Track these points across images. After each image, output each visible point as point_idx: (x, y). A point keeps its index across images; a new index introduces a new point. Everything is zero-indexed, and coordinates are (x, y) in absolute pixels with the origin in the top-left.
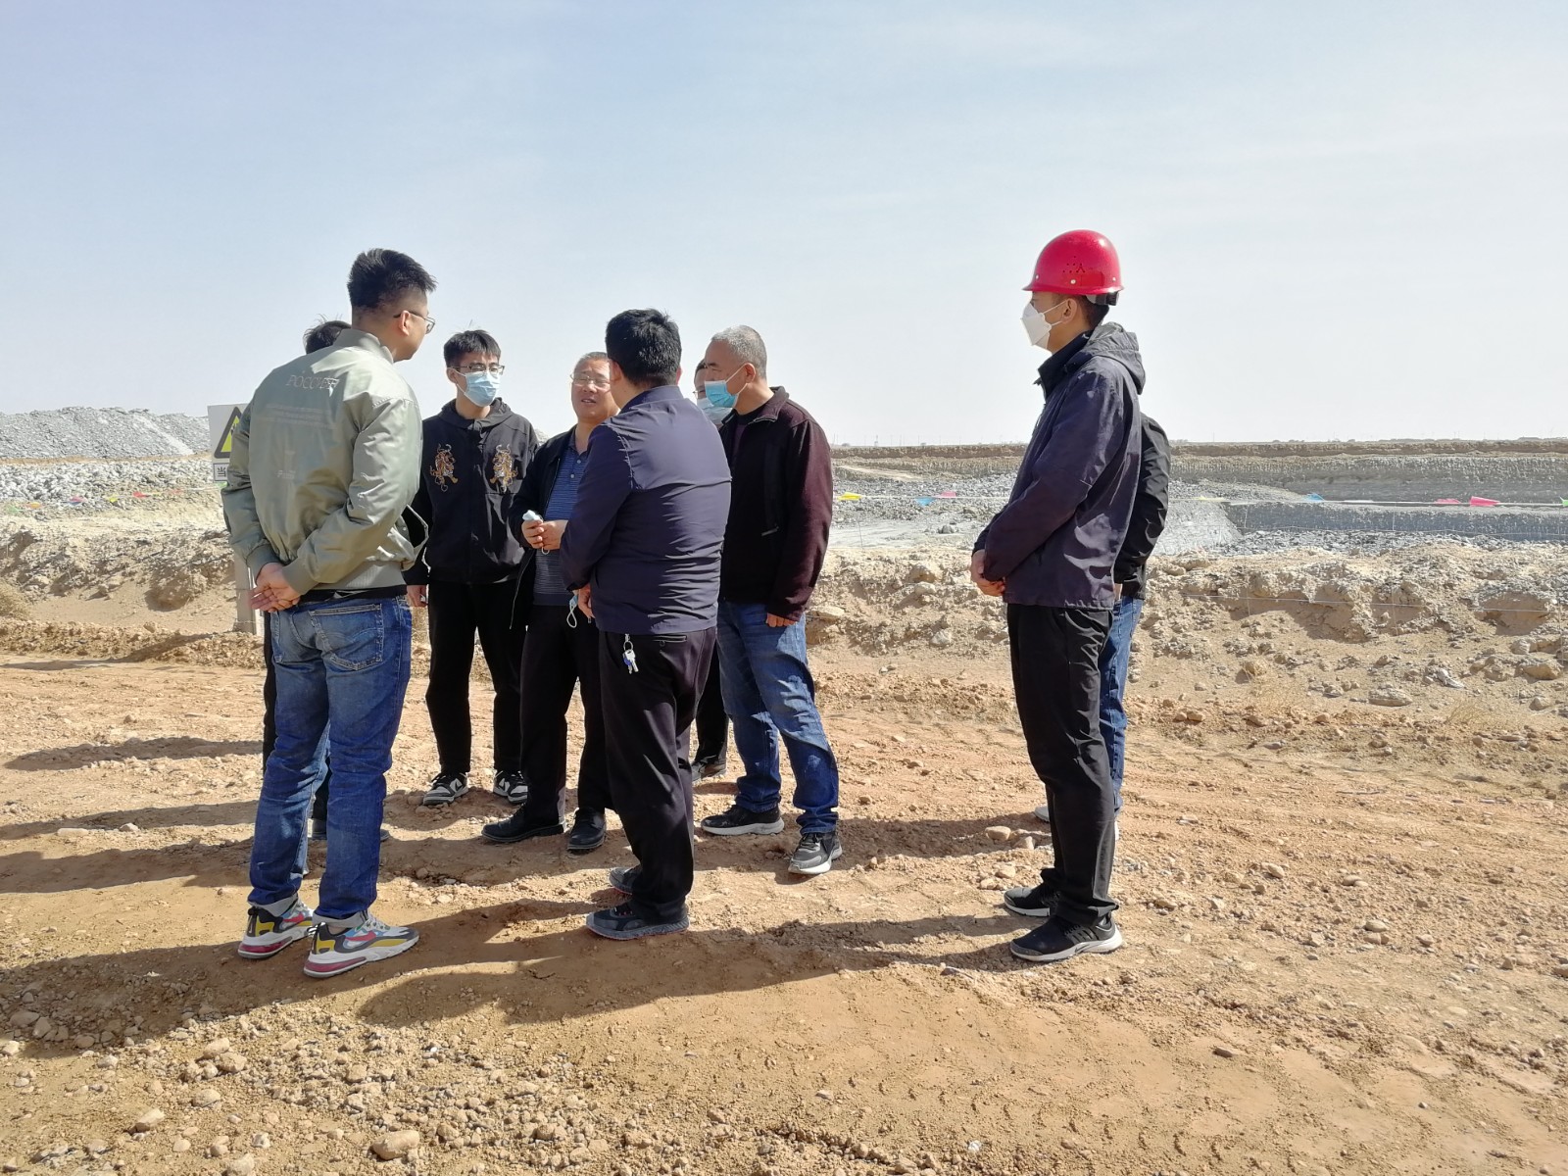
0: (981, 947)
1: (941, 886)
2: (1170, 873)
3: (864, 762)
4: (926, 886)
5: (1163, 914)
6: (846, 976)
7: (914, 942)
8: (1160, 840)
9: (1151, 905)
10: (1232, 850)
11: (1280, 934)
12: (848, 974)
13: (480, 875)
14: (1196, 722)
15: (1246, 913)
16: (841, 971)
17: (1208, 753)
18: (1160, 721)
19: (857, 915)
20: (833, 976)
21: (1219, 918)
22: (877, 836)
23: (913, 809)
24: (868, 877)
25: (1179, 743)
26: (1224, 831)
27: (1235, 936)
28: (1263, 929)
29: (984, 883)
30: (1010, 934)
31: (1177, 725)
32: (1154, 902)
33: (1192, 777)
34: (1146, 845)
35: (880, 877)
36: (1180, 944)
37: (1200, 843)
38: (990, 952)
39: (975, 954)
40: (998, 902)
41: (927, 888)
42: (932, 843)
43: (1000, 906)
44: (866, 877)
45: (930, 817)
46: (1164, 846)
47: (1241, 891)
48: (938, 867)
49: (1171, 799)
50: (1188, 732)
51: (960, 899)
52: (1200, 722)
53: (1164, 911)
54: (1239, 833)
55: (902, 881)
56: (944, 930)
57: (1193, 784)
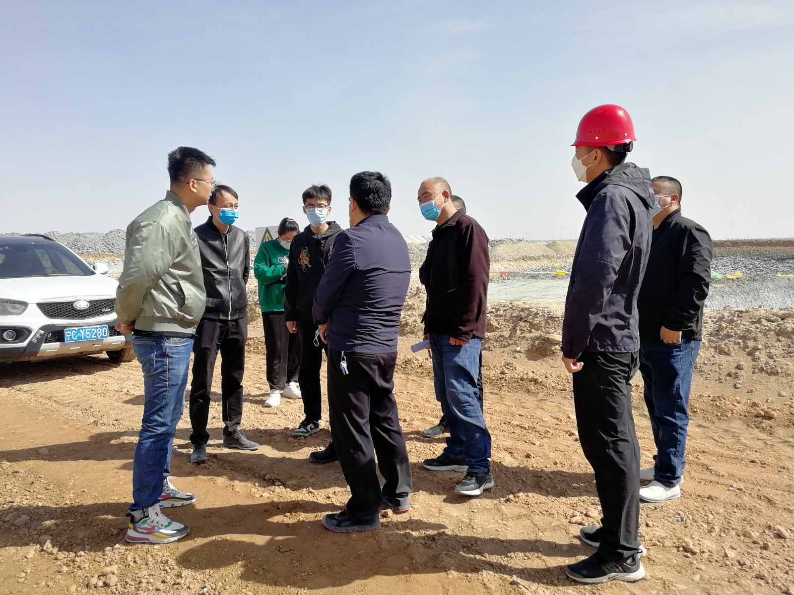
0: (549, 565)
1: (546, 518)
2: (706, 526)
3: (543, 430)
4: (537, 517)
5: (687, 557)
6: (450, 576)
7: (507, 556)
8: (710, 501)
9: (681, 549)
10: (759, 513)
11: (768, 583)
12: (453, 574)
13: (294, 482)
14: (770, 418)
15: (748, 563)
16: (449, 572)
17: (774, 440)
18: (745, 416)
19: (483, 532)
20: (443, 574)
21: (726, 565)
22: (524, 479)
23: (555, 464)
24: (504, 508)
25: (756, 431)
26: (760, 498)
27: (732, 580)
28: (757, 577)
29: (574, 520)
30: (573, 558)
31: (756, 419)
32: (684, 547)
33: (754, 456)
34: (699, 503)
35: (512, 507)
36: (690, 581)
37: (737, 506)
38: (553, 570)
39: (544, 570)
40: (576, 534)
41: (537, 519)
42: (556, 487)
43: (576, 537)
44: (503, 507)
45: (565, 469)
46: (711, 505)
47: (752, 545)
48: (551, 504)
49: (730, 471)
50: (763, 425)
51: (554, 529)
52: (772, 418)
53: (689, 555)
54: (769, 501)
55: (524, 512)
56: (532, 550)
57: (753, 462)
